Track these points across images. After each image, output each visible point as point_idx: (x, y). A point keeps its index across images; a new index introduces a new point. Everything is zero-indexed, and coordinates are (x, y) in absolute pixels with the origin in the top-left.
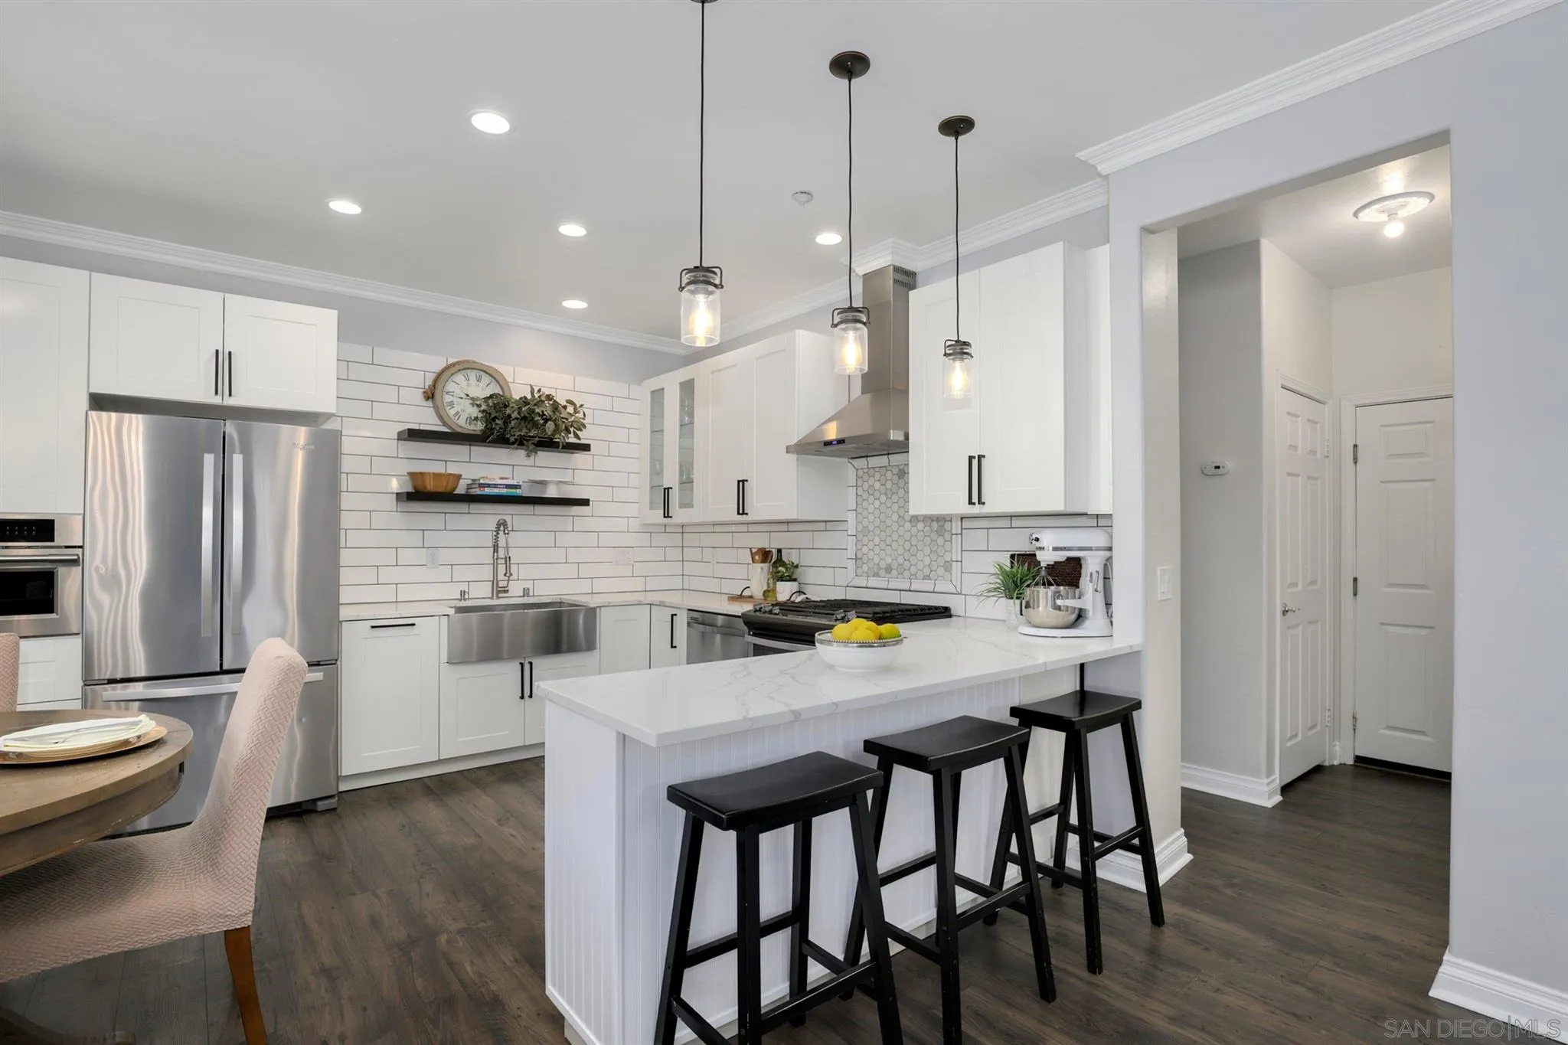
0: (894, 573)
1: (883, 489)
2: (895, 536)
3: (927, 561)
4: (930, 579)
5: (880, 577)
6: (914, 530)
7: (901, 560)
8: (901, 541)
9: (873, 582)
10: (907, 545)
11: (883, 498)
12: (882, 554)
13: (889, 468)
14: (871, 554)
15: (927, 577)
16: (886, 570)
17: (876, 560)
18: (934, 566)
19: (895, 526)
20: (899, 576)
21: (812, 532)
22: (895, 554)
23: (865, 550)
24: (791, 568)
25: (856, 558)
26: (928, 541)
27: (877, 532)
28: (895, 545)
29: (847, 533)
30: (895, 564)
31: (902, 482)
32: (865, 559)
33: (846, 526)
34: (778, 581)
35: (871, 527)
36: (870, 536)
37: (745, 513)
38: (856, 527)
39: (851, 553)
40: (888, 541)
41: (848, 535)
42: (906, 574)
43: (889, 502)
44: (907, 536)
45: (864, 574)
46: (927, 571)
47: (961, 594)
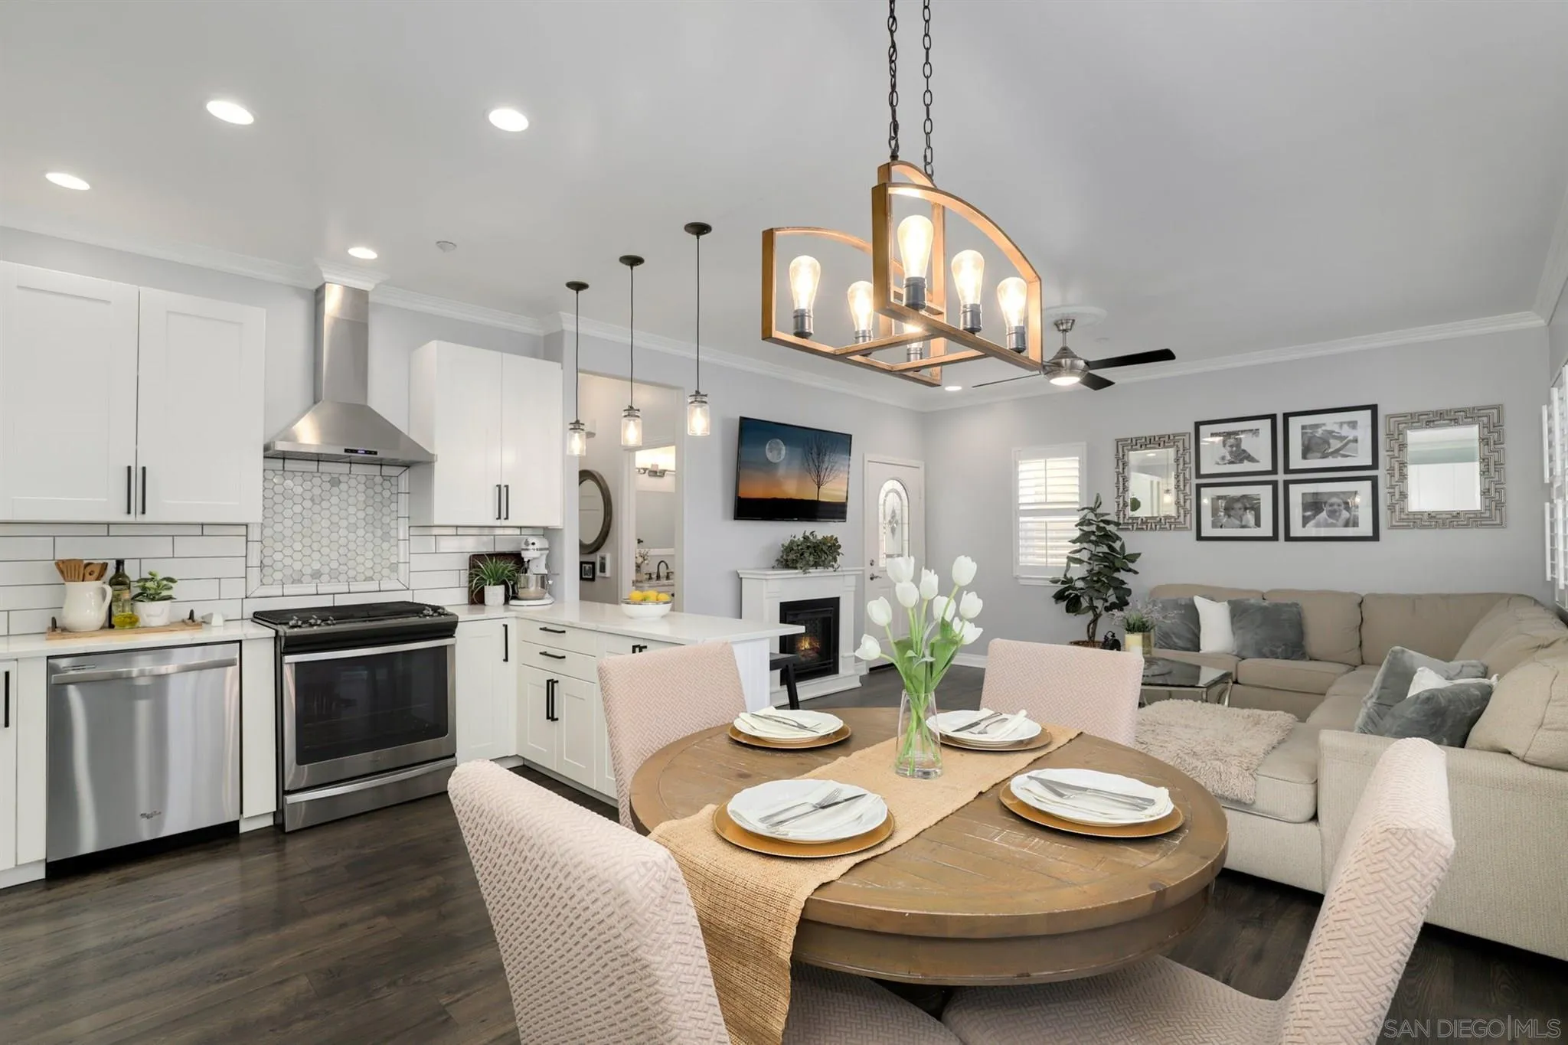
0: (325, 578)
1: (308, 495)
2: (325, 541)
3: (369, 564)
4: (374, 580)
5: (303, 583)
6: (352, 536)
7: (334, 565)
8: (334, 546)
9: (290, 589)
10: (343, 550)
11: (308, 504)
12: (307, 560)
13: (319, 474)
14: (288, 561)
15: (369, 579)
16: (312, 576)
17: (297, 566)
18: (378, 568)
19: (326, 532)
20: (333, 580)
21: (171, 538)
22: (325, 559)
23: (278, 556)
24: (165, 582)
25: (262, 566)
26: (370, 546)
27: (298, 537)
28: (325, 550)
29: (247, 539)
30: (326, 570)
31: (335, 490)
32: (279, 566)
33: (243, 530)
34: (142, 601)
35: (288, 533)
36: (287, 542)
37: (144, 512)
38: (262, 532)
39: (254, 560)
40: (315, 546)
41: (247, 541)
42: (342, 577)
43: (317, 508)
44: (343, 541)
45: (276, 583)
46: (369, 573)
47: (408, 589)
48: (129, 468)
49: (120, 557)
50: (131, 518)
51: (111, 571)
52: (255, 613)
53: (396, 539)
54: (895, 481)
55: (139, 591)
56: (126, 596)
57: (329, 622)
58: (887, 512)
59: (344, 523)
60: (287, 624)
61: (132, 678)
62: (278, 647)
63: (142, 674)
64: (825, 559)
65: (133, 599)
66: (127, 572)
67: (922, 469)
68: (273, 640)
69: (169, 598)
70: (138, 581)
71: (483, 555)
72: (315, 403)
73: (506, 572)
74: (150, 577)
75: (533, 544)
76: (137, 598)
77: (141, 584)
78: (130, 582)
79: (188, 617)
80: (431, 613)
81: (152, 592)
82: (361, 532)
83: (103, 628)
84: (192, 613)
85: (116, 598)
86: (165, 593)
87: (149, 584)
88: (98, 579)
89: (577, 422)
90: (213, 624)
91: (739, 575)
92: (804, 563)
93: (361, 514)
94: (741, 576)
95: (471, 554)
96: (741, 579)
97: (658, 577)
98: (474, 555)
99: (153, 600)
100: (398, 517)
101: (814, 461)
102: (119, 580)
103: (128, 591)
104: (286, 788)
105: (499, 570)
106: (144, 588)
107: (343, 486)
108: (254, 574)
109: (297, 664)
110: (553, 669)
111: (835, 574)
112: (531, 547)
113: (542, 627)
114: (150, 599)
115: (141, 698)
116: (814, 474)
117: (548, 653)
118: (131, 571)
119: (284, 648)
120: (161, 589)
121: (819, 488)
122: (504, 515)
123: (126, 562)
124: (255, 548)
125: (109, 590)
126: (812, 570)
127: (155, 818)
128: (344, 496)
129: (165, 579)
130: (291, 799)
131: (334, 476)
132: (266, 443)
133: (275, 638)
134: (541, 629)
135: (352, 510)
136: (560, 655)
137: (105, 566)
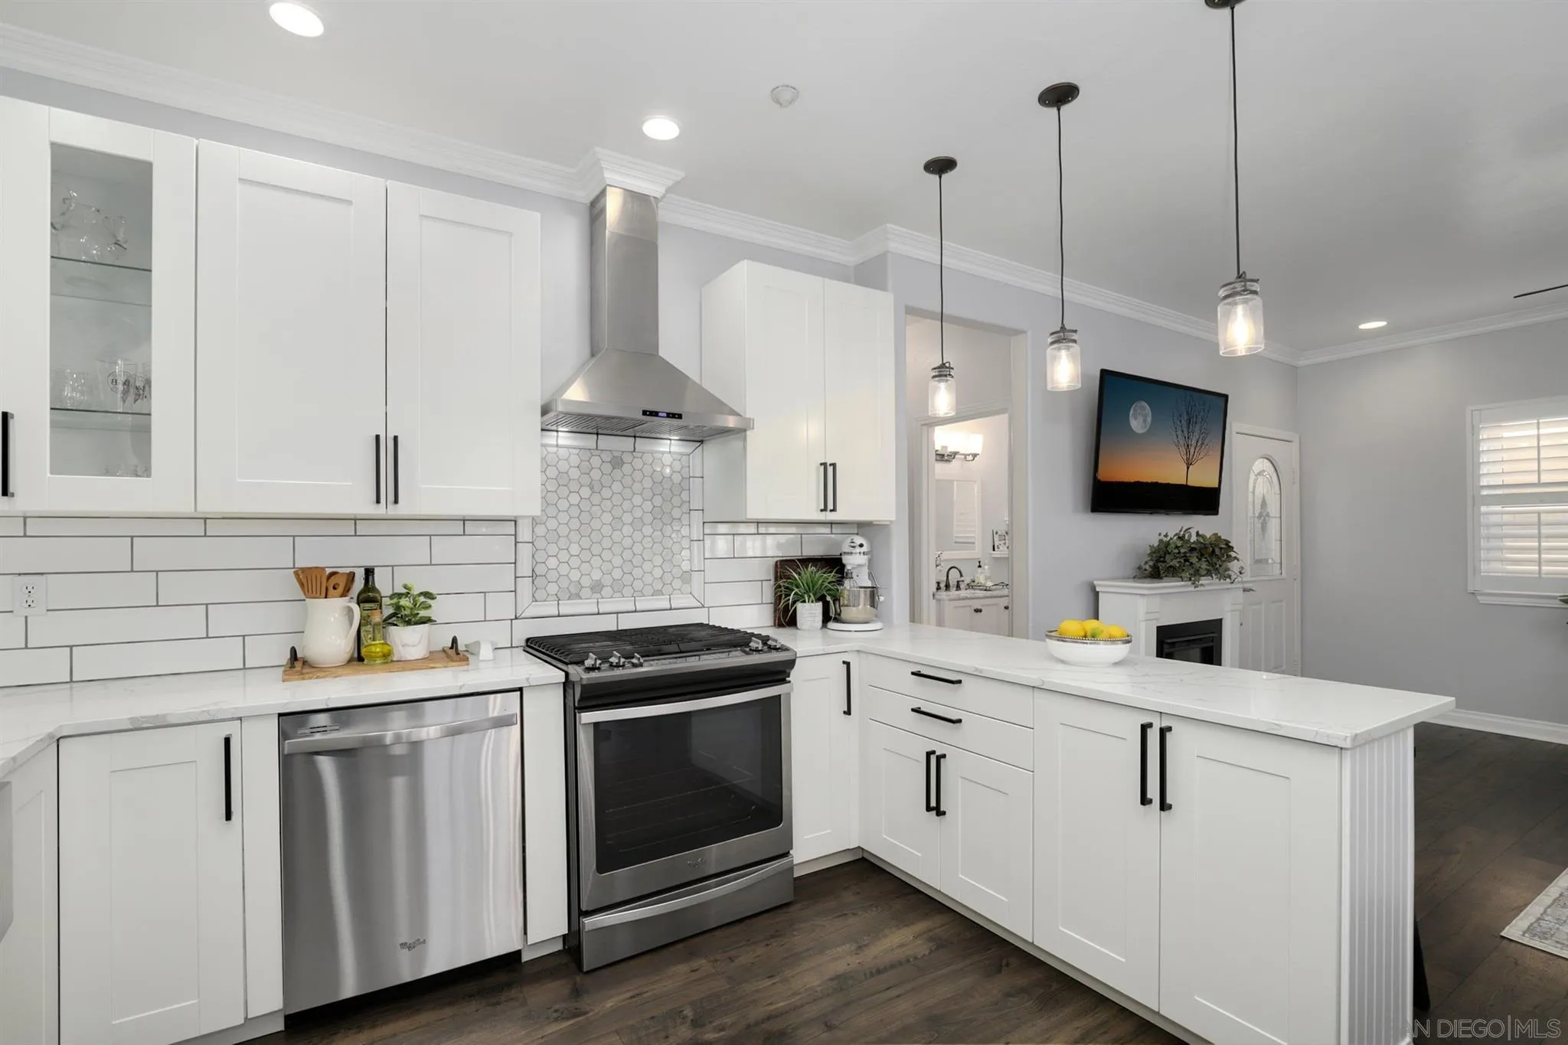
0: (607, 591)
1: (586, 480)
2: (606, 543)
3: (658, 572)
4: (663, 594)
5: (581, 599)
6: (638, 536)
7: (617, 574)
8: (617, 549)
9: (566, 607)
10: (627, 555)
11: (585, 492)
12: (585, 567)
13: (597, 452)
14: (564, 569)
15: (658, 593)
16: (591, 589)
17: (575, 576)
18: (668, 578)
19: (607, 530)
20: (615, 595)
21: (429, 537)
22: (606, 567)
23: (552, 563)
24: (422, 599)
25: (534, 576)
26: (658, 548)
27: (574, 536)
28: (606, 555)
29: (516, 539)
30: (607, 580)
31: (618, 473)
32: (553, 575)
33: (509, 528)
34: (396, 625)
35: (563, 531)
36: (563, 543)
37: (396, 501)
38: (533, 531)
39: (525, 569)
40: (596, 549)
41: (516, 543)
42: (627, 591)
43: (596, 499)
44: (627, 542)
45: (550, 598)
46: (658, 586)
47: (703, 607)
48: (378, 437)
49: (369, 564)
50: (380, 510)
51: (359, 584)
52: (528, 640)
53: (689, 540)
54: (1266, 461)
55: (391, 611)
56: (377, 618)
57: (635, 661)
58: (1256, 502)
59: (627, 518)
60: (580, 663)
61: (386, 746)
62: (570, 698)
63: (398, 739)
64: (1220, 566)
65: (385, 621)
66: (377, 585)
67: (1295, 446)
68: (562, 685)
69: (427, 620)
70: (391, 597)
71: (793, 560)
72: (593, 355)
73: (826, 584)
74: (404, 591)
75: (861, 546)
76: (390, 621)
77: (395, 601)
78: (381, 597)
79: (450, 645)
80: (760, 647)
81: (407, 612)
82: (648, 530)
83: (350, 661)
84: (454, 641)
85: (365, 621)
86: (423, 613)
87: (404, 602)
88: (343, 595)
89: (943, 366)
90: (481, 658)
91: (1095, 589)
92: (1192, 571)
93: (648, 506)
94: (1097, 590)
95: (779, 559)
96: (1098, 592)
97: (947, 587)
98: (782, 561)
99: (409, 623)
100: (690, 510)
101: (1183, 431)
102: (369, 597)
103: (379, 611)
104: (584, 908)
105: (817, 582)
106: (398, 607)
107: (627, 468)
108: (525, 586)
109: (596, 725)
110: (938, 737)
111: (1233, 586)
112: (858, 550)
113: (914, 670)
114: (406, 622)
115: (397, 775)
116: (1183, 450)
117: (922, 709)
118: (383, 584)
119: (579, 701)
120: (418, 609)
121: (1188, 468)
122: (830, 506)
123: (376, 570)
124: (525, 551)
125: (356, 609)
126: (1204, 581)
127: (418, 947)
128: (628, 481)
129: (421, 594)
130: (590, 922)
131: (615, 454)
132: (544, 403)
133: (565, 684)
134: (913, 673)
135: (637, 500)
136: (954, 718)
137: (351, 577)
